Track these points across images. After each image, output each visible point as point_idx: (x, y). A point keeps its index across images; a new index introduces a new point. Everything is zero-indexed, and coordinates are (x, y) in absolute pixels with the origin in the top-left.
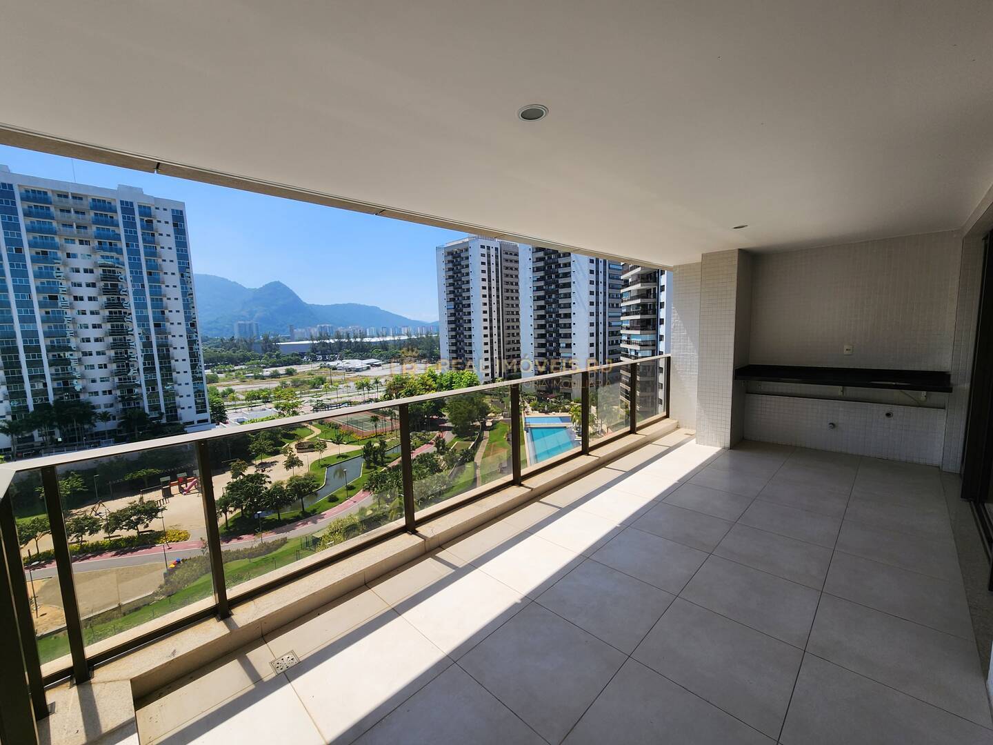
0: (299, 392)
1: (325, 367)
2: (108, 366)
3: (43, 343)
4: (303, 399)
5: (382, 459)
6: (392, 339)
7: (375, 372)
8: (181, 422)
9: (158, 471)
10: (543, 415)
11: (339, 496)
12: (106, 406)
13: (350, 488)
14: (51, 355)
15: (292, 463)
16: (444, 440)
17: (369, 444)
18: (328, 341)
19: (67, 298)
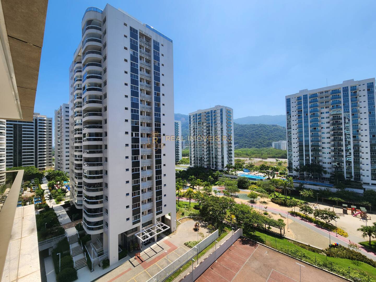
3: (310, 144)
8: (362, 182)
9: (343, 201)
12: (328, 168)
14: (312, 148)
19: (319, 128)
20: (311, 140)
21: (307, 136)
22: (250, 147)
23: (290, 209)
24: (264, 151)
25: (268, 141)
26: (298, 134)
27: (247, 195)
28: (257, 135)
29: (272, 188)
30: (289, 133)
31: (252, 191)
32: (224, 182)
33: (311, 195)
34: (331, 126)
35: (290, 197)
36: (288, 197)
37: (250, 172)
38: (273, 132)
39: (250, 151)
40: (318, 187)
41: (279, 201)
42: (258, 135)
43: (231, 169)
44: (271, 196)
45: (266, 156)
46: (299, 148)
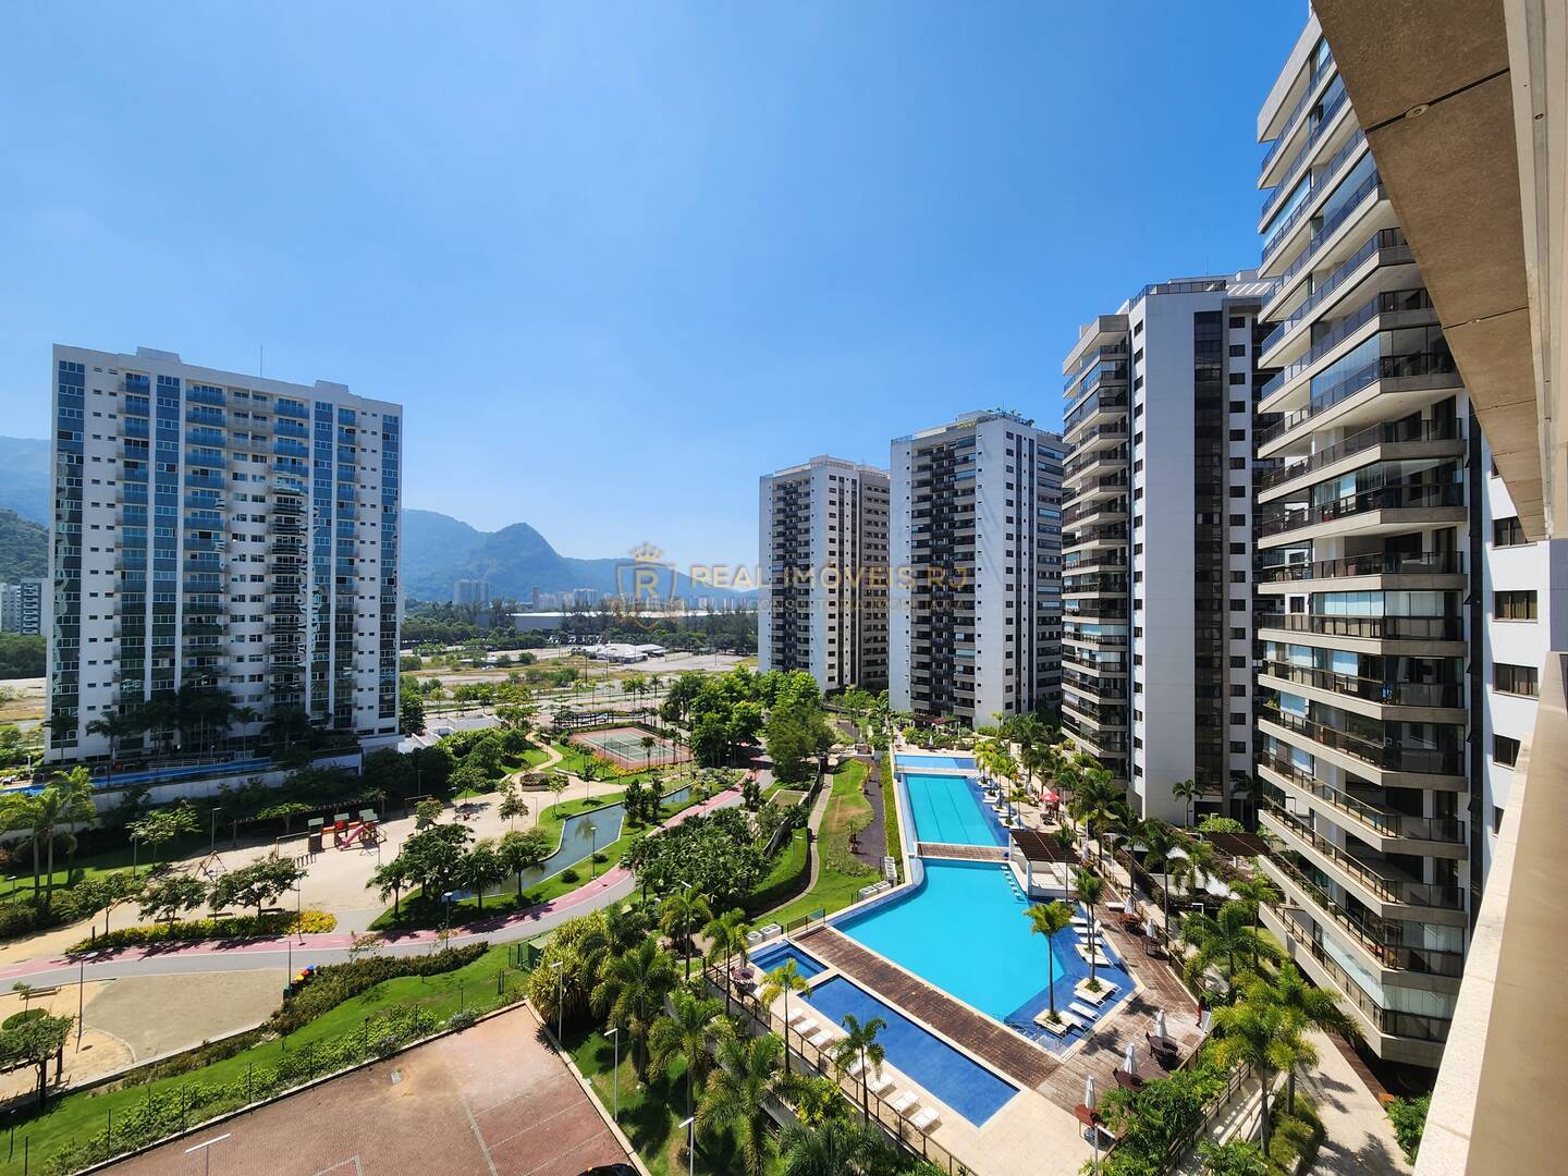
0: (536, 691)
1: (579, 654)
2: (264, 638)
3: (180, 600)
4: (540, 703)
5: (655, 813)
6: (683, 614)
7: (653, 665)
8: (355, 731)
9: (308, 808)
10: (926, 753)
11: (579, 872)
12: (251, 698)
13: (600, 860)
14: (188, 617)
15: (512, 808)
16: (757, 787)
17: (636, 785)
18: (586, 614)
19: (223, 536)
20: (185, 585)
21: (165, 564)
23: (78, 933)
26: (118, 552)
33: (185, 826)
34: (268, 533)
35: (69, 873)
36: (61, 877)
40: (213, 784)
46: (124, 620)
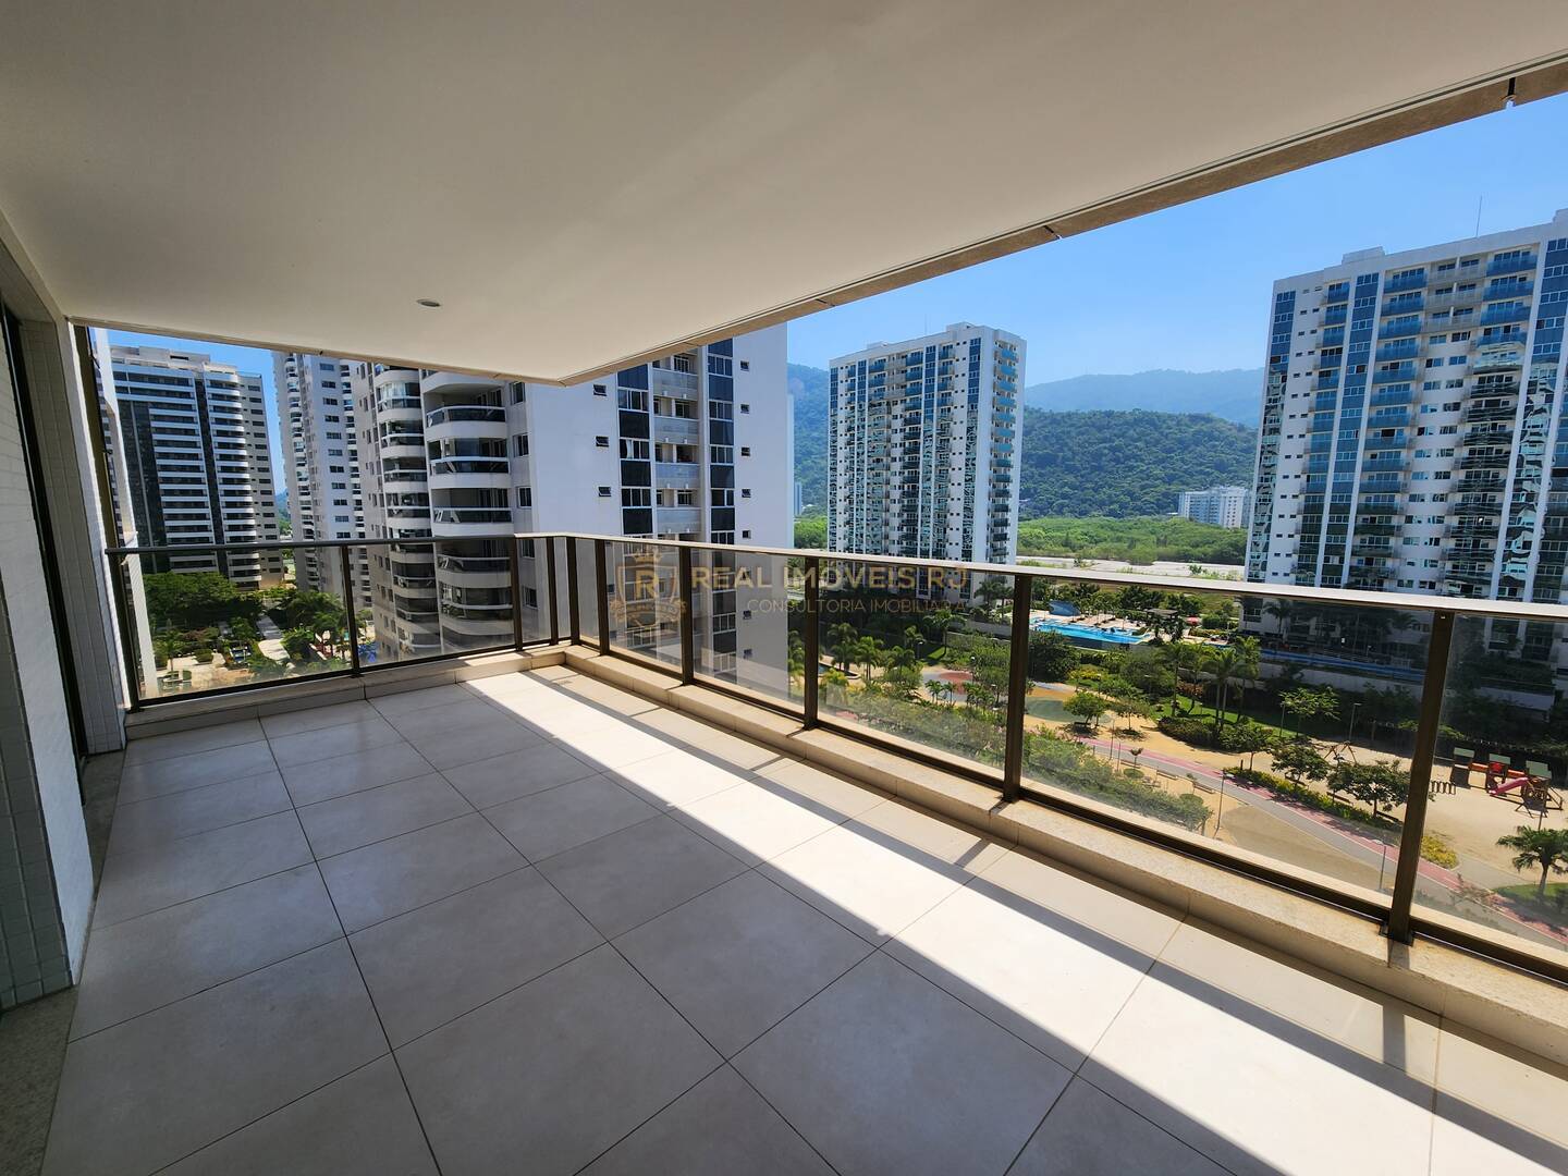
2: (1443, 542)
3: (1356, 499)
9: (1459, 735)
14: (1361, 517)
19: (1407, 432)
20: (1361, 485)
21: (1345, 466)
22: (1083, 513)
23: (1232, 761)
24: (1143, 531)
25: (1163, 488)
26: (1307, 457)
27: (1060, 702)
28: (1117, 461)
29: (1168, 678)
30: (1270, 451)
31: (1080, 690)
32: (968, 651)
33: (1326, 710)
34: (1462, 422)
35: (1237, 716)
36: (1231, 717)
37: (1078, 615)
38: (1193, 447)
39: (1079, 531)
40: (1361, 680)
41: (1190, 729)
42: (1122, 460)
43: (999, 602)
44: (1160, 710)
45: (1148, 550)
46: (1305, 519)
